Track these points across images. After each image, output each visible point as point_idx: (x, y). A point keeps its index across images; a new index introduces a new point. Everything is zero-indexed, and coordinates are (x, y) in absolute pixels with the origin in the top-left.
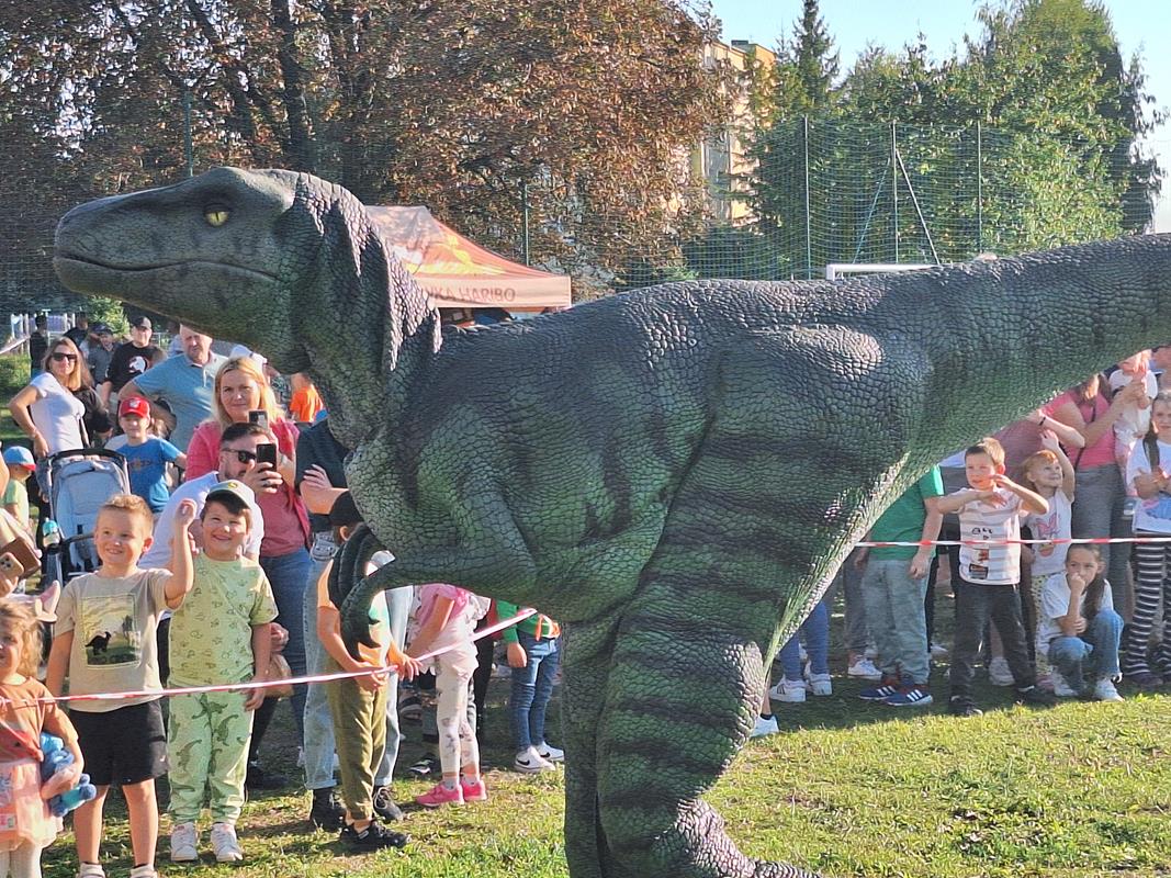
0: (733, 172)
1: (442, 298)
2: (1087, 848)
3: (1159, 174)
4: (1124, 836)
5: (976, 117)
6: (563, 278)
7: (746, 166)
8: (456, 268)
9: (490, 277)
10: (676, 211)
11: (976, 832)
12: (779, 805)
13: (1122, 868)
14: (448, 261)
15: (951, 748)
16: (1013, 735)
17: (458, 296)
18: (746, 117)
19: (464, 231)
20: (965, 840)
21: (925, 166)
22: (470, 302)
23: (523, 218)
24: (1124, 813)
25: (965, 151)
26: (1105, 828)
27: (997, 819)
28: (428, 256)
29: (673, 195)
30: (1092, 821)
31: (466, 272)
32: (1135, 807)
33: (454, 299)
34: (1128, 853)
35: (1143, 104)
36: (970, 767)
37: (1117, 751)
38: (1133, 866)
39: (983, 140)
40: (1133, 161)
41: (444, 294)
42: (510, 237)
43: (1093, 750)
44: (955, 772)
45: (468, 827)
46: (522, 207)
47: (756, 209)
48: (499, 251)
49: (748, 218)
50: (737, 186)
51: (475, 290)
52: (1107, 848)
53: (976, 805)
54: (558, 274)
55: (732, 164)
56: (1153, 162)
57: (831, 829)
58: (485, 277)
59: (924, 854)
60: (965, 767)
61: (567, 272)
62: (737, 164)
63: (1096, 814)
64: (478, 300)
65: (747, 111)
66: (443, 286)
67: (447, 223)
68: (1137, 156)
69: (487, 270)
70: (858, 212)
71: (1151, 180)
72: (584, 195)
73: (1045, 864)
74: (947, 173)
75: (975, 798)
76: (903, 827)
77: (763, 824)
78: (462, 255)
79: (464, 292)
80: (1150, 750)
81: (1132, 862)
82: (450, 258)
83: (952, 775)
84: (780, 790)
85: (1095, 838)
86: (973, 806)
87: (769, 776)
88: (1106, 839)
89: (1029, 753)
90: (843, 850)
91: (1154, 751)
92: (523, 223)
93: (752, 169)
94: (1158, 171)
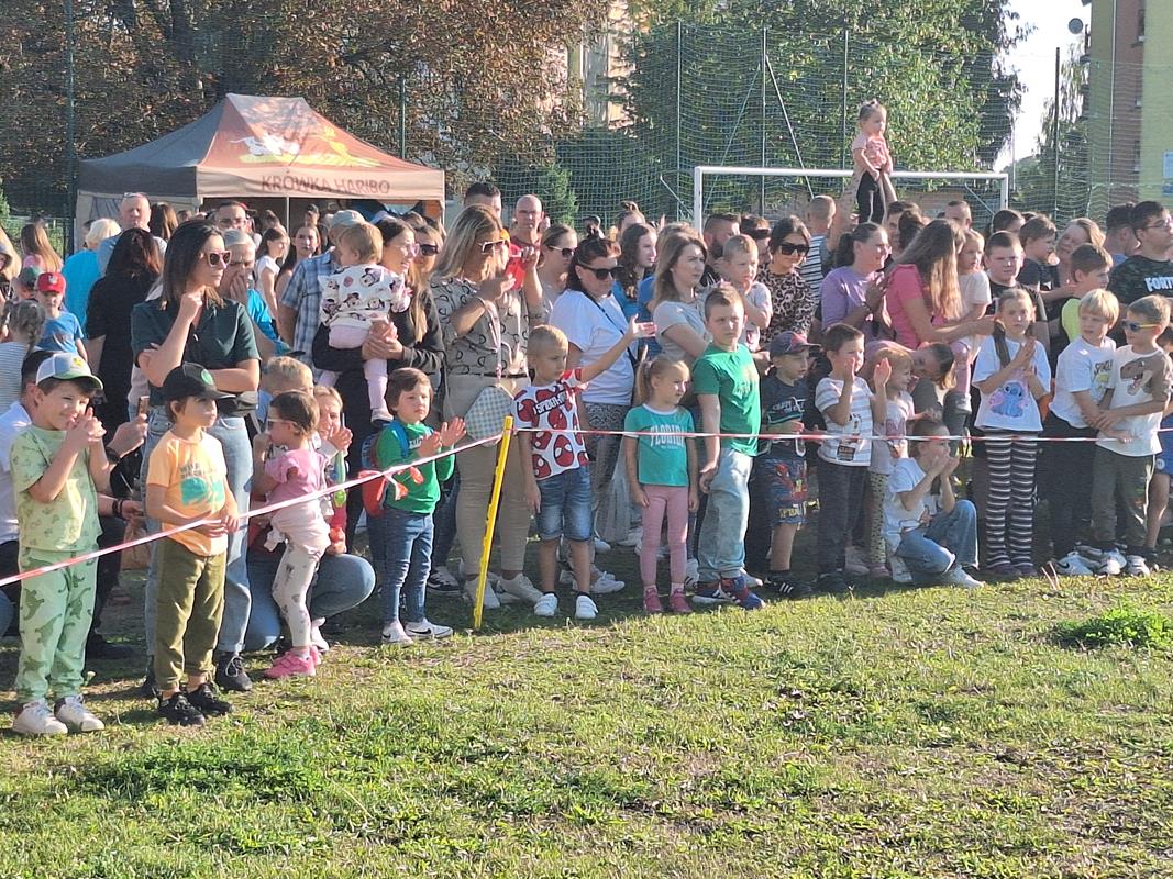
0: (610, 76)
1: (318, 188)
2: (904, 726)
3: (1020, 89)
4: (942, 715)
5: (845, 26)
6: (438, 172)
7: (623, 69)
8: (333, 160)
9: (366, 169)
10: (550, 110)
11: (799, 710)
12: (612, 682)
13: (936, 746)
14: (325, 152)
15: (783, 630)
16: (842, 618)
17: (333, 187)
18: (624, 22)
19: (342, 124)
20: (789, 717)
21: (794, 73)
22: (346, 193)
23: (401, 111)
24: (942, 694)
25: (833, 58)
26: (923, 708)
27: (821, 697)
28: (305, 147)
29: (548, 94)
30: (911, 701)
31: (342, 164)
32: (954, 688)
33: (330, 190)
34: (944, 731)
35: (1007, 20)
36: (799, 649)
37: (940, 635)
38: (947, 744)
39: (849, 49)
40: (996, 75)
41: (320, 184)
42: (387, 132)
43: (919, 634)
44: (784, 653)
45: (306, 697)
46: (399, 100)
47: (631, 112)
48: (376, 144)
49: (623, 121)
50: (614, 89)
51: (350, 181)
52: (924, 727)
53: (801, 684)
54: (433, 168)
55: (610, 68)
56: (1013, 78)
57: (659, 705)
58: (360, 169)
59: (747, 730)
60: (794, 647)
61: (442, 167)
62: (614, 68)
63: (916, 694)
64: (353, 191)
65: (626, 16)
66: (319, 176)
67: (325, 115)
68: (999, 71)
69: (364, 162)
70: (728, 115)
71: (1012, 95)
72: (462, 93)
73: (863, 740)
74: (814, 79)
75: (801, 678)
76: (730, 703)
77: (594, 699)
78: (339, 147)
79: (340, 183)
80: (973, 634)
81: (946, 740)
82: (327, 149)
83: (781, 655)
84: (614, 667)
85: (912, 717)
86: (798, 686)
87: (604, 654)
88: (924, 719)
89: (857, 635)
90: (669, 725)
91: (976, 635)
92: (401, 118)
93: (629, 73)
94: (1018, 86)
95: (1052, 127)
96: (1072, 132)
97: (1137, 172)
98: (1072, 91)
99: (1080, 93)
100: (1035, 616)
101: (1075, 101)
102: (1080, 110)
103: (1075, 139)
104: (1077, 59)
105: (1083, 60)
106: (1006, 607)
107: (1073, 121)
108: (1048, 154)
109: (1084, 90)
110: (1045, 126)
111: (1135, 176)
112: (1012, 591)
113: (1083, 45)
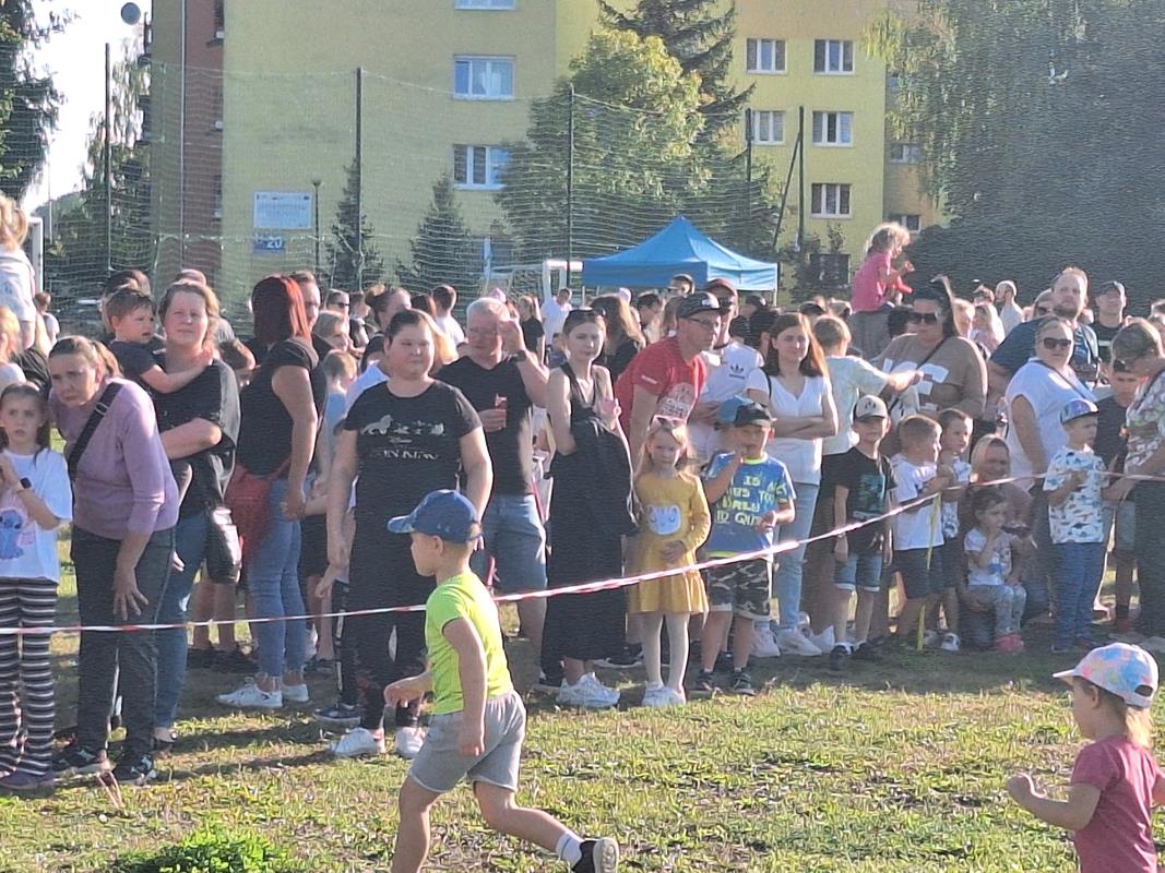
3: (56, 98)
40: (21, 78)
56: (46, 83)
68: (27, 73)
71: (45, 106)
94: (53, 94)
95: (102, 154)
96: (129, 162)
97: (219, 220)
98: (128, 105)
99: (138, 106)
100: (88, 846)
101: (132, 118)
102: (139, 130)
103: (132, 170)
104: (133, 58)
105: (142, 61)
106: (49, 833)
107: (131, 145)
108: (96, 191)
109: (143, 103)
110: (92, 152)
111: (215, 225)
112: (57, 809)
113: (141, 40)
